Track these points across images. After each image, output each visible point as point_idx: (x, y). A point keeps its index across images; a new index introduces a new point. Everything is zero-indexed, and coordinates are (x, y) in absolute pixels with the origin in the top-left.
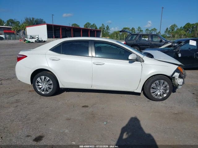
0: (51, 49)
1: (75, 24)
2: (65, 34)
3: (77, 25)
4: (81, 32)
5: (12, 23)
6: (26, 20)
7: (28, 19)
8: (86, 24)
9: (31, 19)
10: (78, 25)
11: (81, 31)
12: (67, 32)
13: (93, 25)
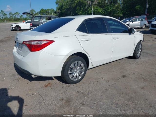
0: (77, 29)
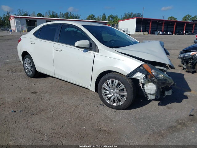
1: (172, 17)
2: (156, 28)
3: (173, 18)
4: (174, 26)
5: (111, 18)
6: (125, 15)
7: (127, 14)
8: (185, 17)
9: (130, 14)
10: (175, 18)
11: (174, 24)
12: (158, 26)
13: (194, 18)
